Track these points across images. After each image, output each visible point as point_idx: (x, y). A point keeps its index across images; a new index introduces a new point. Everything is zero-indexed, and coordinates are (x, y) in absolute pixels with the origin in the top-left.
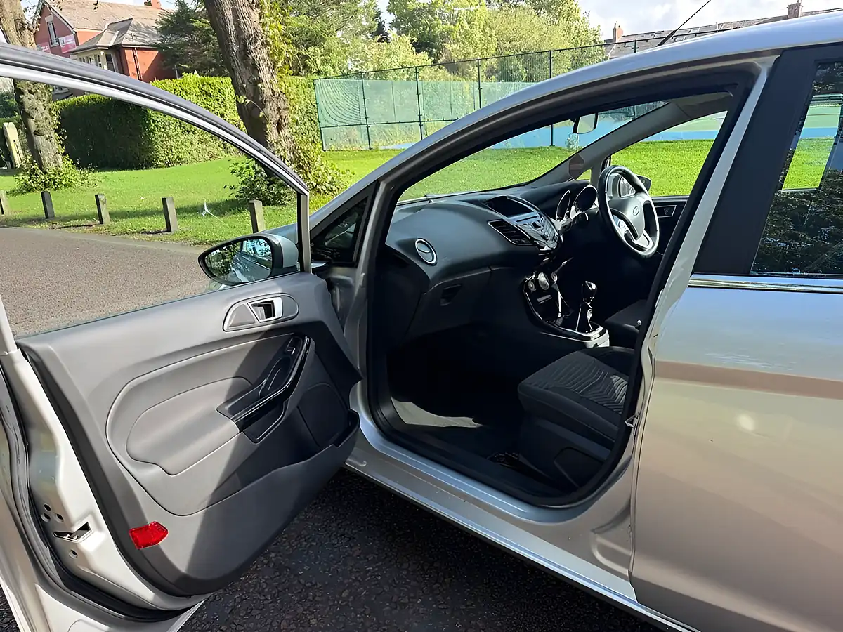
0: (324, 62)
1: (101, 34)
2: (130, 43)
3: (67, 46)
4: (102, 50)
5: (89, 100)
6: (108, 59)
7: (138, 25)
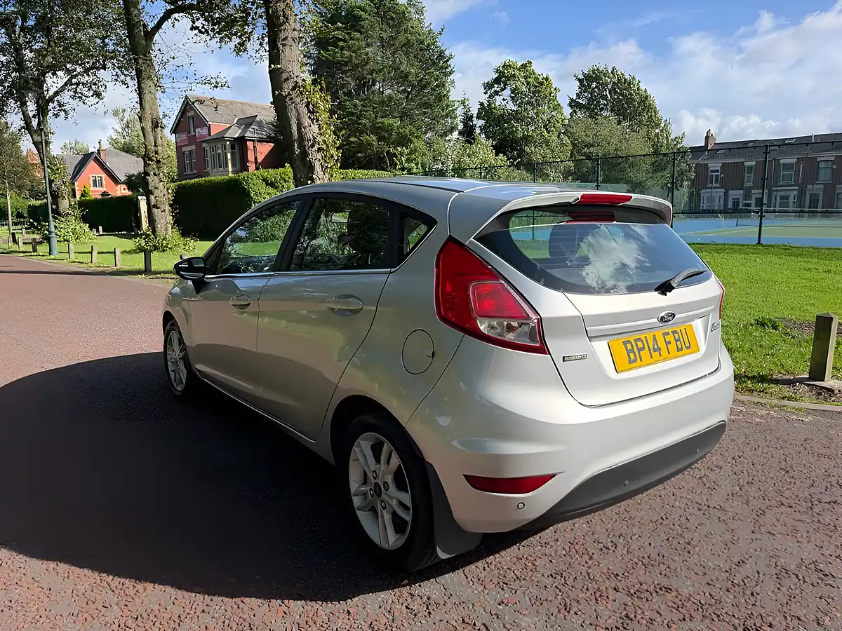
0: (408, 161)
1: (231, 127)
2: (251, 135)
3: (202, 136)
4: (228, 140)
5: (206, 182)
6: (233, 147)
7: (261, 121)
